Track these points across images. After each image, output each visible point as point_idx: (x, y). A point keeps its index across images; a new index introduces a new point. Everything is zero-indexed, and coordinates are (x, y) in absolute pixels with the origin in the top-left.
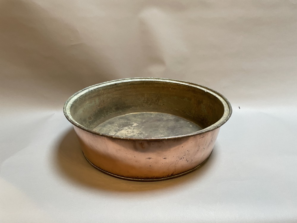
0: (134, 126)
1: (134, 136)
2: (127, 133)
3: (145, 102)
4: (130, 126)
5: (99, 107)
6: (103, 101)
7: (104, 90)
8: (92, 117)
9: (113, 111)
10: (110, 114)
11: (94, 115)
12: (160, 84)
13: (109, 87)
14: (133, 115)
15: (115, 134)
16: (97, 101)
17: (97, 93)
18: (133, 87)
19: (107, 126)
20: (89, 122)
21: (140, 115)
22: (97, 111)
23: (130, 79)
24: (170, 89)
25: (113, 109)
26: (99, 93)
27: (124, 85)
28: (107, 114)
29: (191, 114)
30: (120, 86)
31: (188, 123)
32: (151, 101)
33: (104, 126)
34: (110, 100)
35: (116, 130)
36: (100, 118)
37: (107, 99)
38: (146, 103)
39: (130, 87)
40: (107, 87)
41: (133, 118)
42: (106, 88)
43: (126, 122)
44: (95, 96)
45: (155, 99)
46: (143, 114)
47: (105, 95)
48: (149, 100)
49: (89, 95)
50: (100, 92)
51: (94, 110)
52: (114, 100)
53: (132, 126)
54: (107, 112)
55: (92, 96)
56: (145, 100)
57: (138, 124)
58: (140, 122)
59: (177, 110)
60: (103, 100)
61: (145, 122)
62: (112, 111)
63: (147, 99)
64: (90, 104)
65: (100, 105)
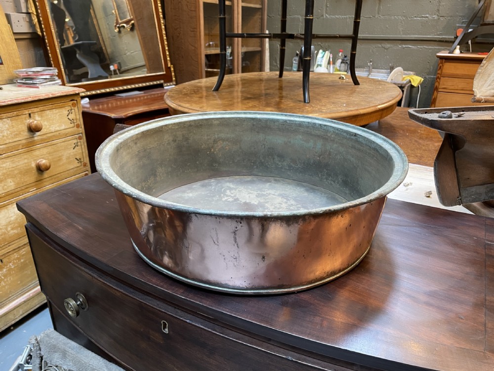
5: (319, 157)
6: (330, 154)
7: (336, 136)
8: (298, 162)
10: (332, 183)
11: (304, 163)
13: (345, 134)
16: (319, 145)
17: (322, 133)
20: (290, 166)
22: (312, 162)
25: (340, 179)
26: (327, 136)
28: (327, 179)
36: (312, 175)
37: (336, 154)
40: (342, 133)
44: (319, 136)
47: (335, 145)
49: (308, 127)
51: (308, 156)
54: (328, 175)
55: (313, 133)
60: (330, 151)
62: (336, 181)
64: (303, 142)
65: (321, 155)
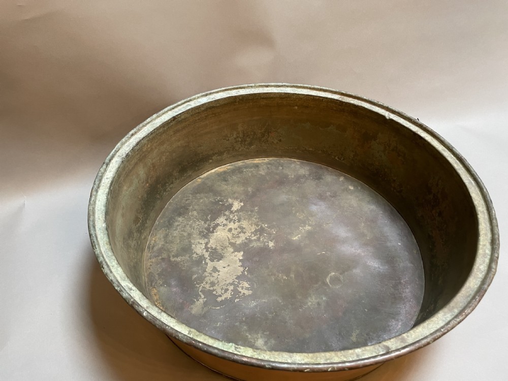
0: (236, 211)
1: (250, 241)
2: (230, 235)
3: (240, 140)
4: (227, 213)
5: (147, 182)
6: (154, 167)
7: (151, 142)
8: (139, 216)
9: (176, 179)
10: (171, 186)
11: (142, 208)
12: (272, 98)
13: (161, 130)
14: (219, 174)
15: (207, 244)
16: (142, 172)
17: (139, 156)
18: (213, 114)
19: (177, 224)
20: (138, 230)
21: (233, 172)
22: (145, 196)
23: (202, 96)
24: (296, 107)
25: (175, 175)
26: (143, 152)
27: (192, 115)
28: (165, 191)
29: (343, 160)
30: (184, 119)
31: (342, 179)
32: (251, 137)
33: (169, 224)
34: (166, 158)
35: (203, 232)
36: (154, 207)
37: (160, 159)
38: (242, 141)
39: (205, 116)
40: (158, 132)
41: (224, 187)
42: (154, 135)
43: (212, 199)
44: (136, 164)
45: (260, 131)
46: (239, 170)
47: (155, 151)
48: (247, 136)
50: (144, 149)
51: (140, 197)
52: (174, 154)
53: (232, 212)
54: (164, 185)
55: (131, 168)
56: (238, 137)
57: (241, 202)
58: (243, 196)
59: (311, 149)
60: (153, 164)
61: (254, 195)
62: (174, 180)
63: (244, 133)
64: (129, 189)
65: (148, 179)
